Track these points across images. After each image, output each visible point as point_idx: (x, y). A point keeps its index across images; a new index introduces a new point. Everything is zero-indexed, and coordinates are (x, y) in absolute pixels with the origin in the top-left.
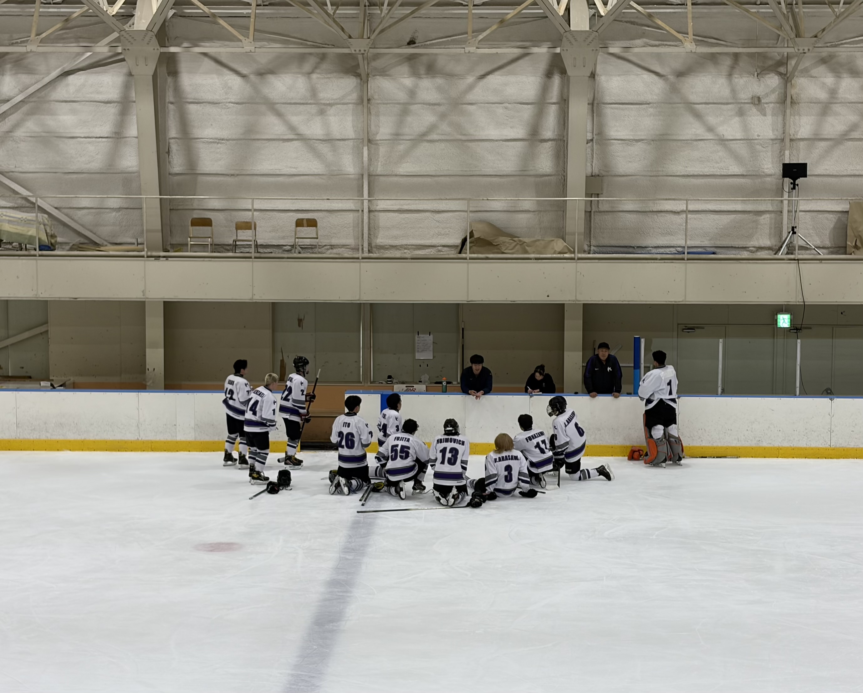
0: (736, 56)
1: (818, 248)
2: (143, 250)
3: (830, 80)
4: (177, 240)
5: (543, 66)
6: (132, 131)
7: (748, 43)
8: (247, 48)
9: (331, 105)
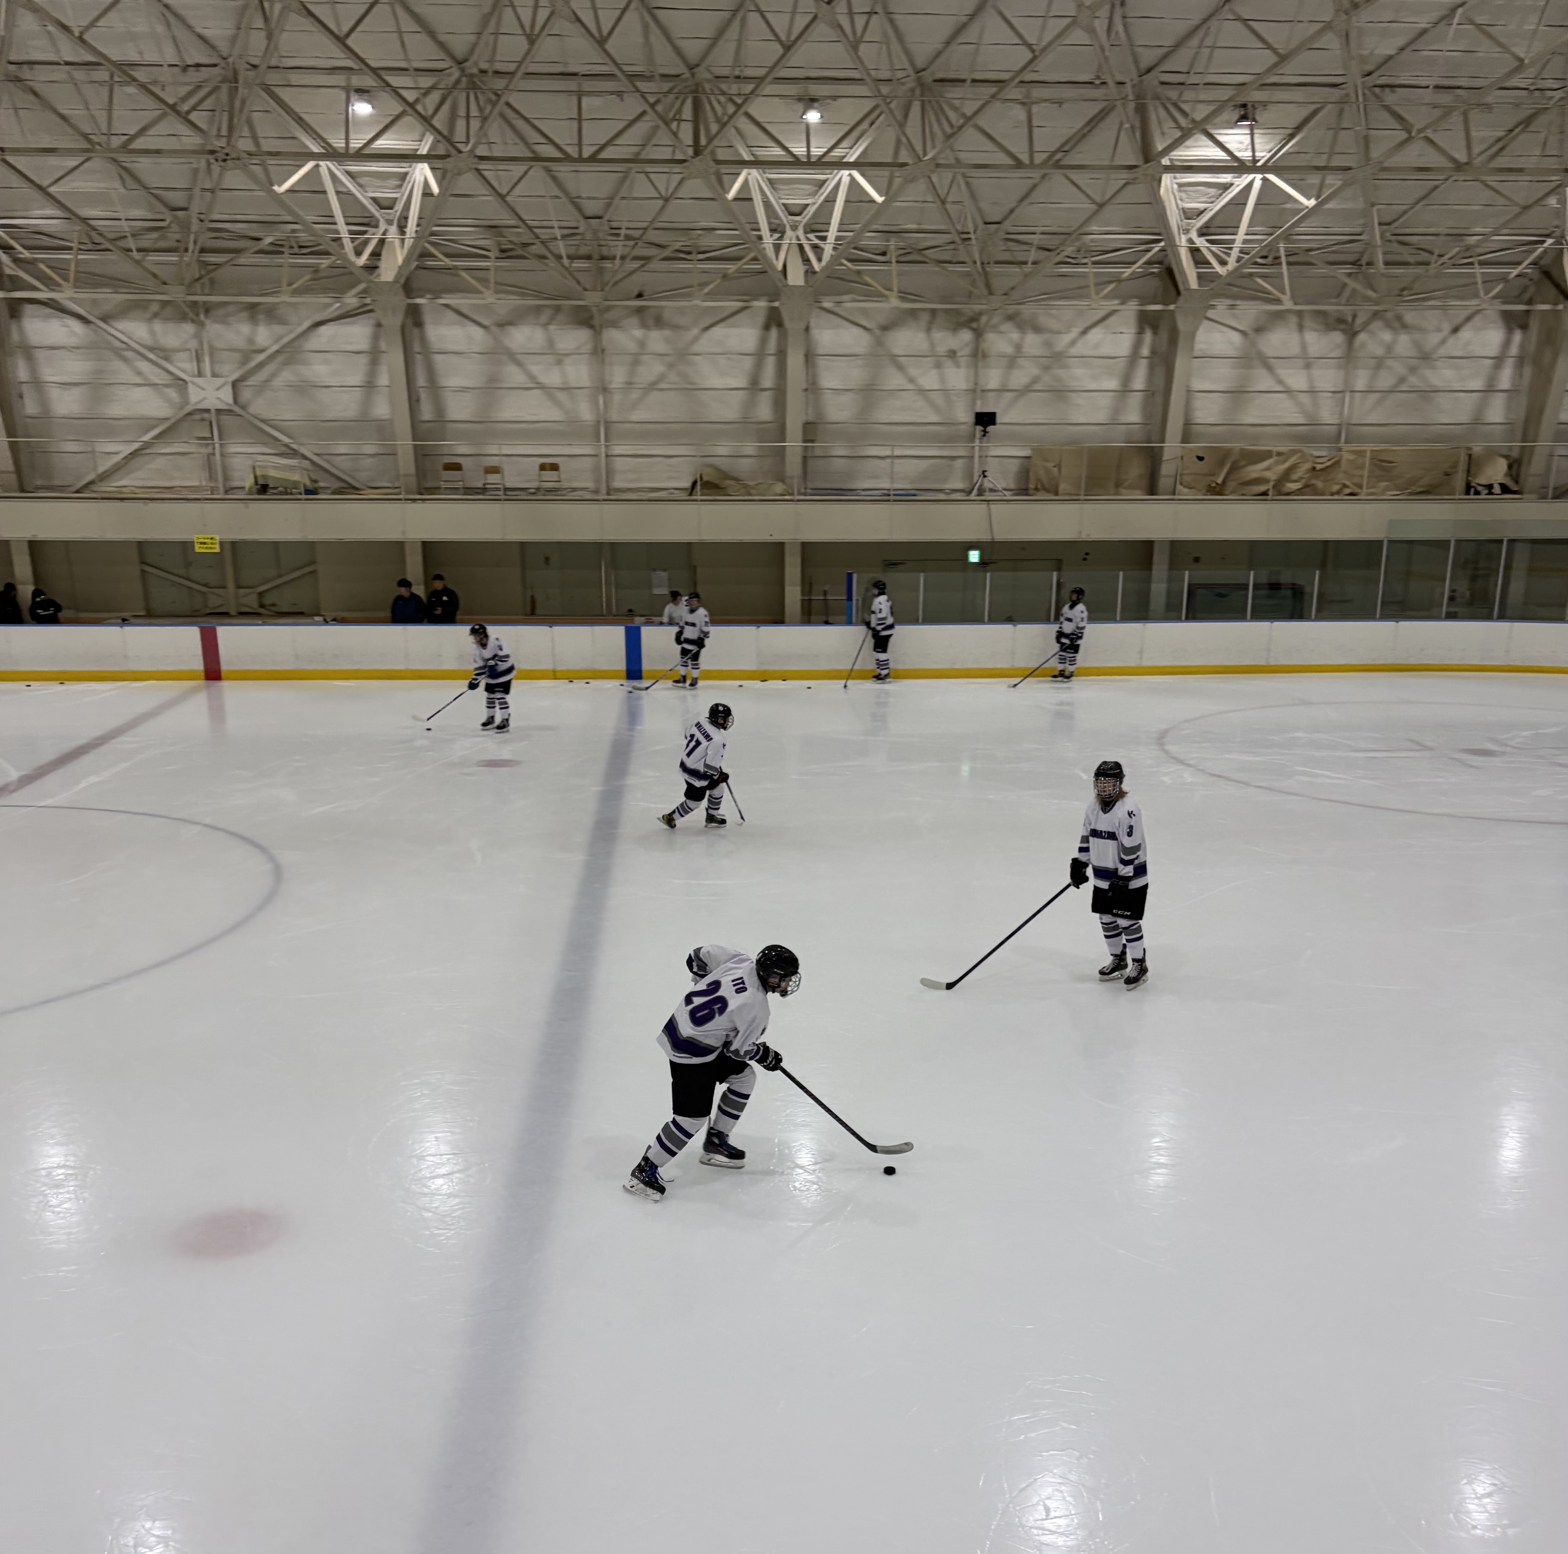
0: (933, 312)
1: (1005, 490)
2: (400, 494)
3: (1015, 336)
4: (429, 484)
5: (761, 319)
6: (383, 380)
7: (944, 300)
8: (491, 300)
9: (567, 355)
